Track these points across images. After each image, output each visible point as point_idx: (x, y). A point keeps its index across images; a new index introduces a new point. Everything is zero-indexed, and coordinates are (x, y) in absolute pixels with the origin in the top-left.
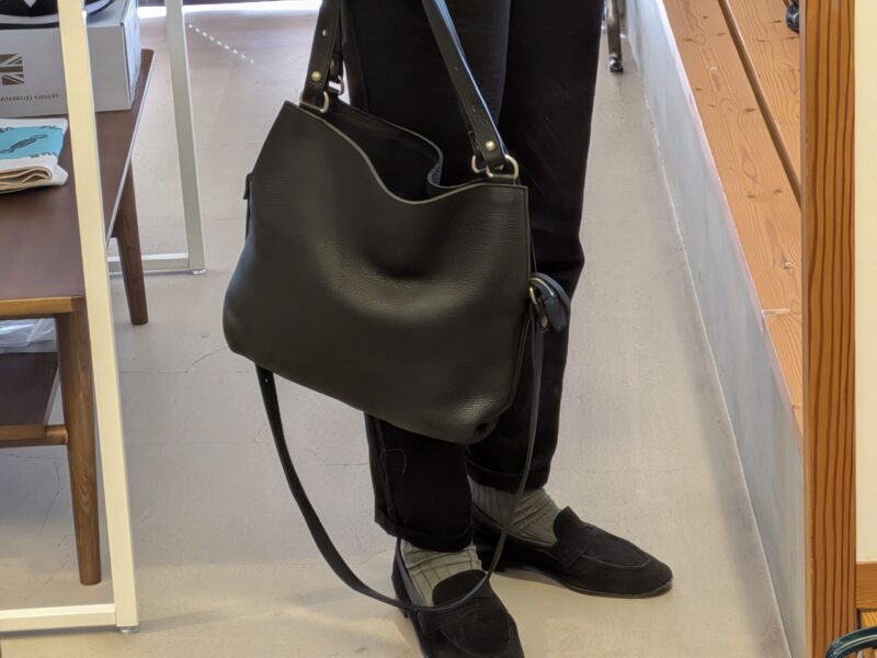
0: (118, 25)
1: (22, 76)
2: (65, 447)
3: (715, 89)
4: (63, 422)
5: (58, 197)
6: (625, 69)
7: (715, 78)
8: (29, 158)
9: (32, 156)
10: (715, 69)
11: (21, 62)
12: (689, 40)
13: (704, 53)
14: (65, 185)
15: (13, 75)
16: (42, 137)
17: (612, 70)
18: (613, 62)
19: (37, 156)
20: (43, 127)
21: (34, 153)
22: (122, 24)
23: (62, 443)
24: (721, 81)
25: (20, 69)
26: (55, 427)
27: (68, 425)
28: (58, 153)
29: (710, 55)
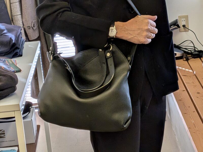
0: (31, 120)
1: (5, 135)
3: (194, 128)
7: (194, 125)
10: (194, 122)
11: (4, 132)
13: (190, 117)
20: (11, 150)
22: (32, 120)
24: (196, 125)
25: (4, 134)
29: (192, 117)
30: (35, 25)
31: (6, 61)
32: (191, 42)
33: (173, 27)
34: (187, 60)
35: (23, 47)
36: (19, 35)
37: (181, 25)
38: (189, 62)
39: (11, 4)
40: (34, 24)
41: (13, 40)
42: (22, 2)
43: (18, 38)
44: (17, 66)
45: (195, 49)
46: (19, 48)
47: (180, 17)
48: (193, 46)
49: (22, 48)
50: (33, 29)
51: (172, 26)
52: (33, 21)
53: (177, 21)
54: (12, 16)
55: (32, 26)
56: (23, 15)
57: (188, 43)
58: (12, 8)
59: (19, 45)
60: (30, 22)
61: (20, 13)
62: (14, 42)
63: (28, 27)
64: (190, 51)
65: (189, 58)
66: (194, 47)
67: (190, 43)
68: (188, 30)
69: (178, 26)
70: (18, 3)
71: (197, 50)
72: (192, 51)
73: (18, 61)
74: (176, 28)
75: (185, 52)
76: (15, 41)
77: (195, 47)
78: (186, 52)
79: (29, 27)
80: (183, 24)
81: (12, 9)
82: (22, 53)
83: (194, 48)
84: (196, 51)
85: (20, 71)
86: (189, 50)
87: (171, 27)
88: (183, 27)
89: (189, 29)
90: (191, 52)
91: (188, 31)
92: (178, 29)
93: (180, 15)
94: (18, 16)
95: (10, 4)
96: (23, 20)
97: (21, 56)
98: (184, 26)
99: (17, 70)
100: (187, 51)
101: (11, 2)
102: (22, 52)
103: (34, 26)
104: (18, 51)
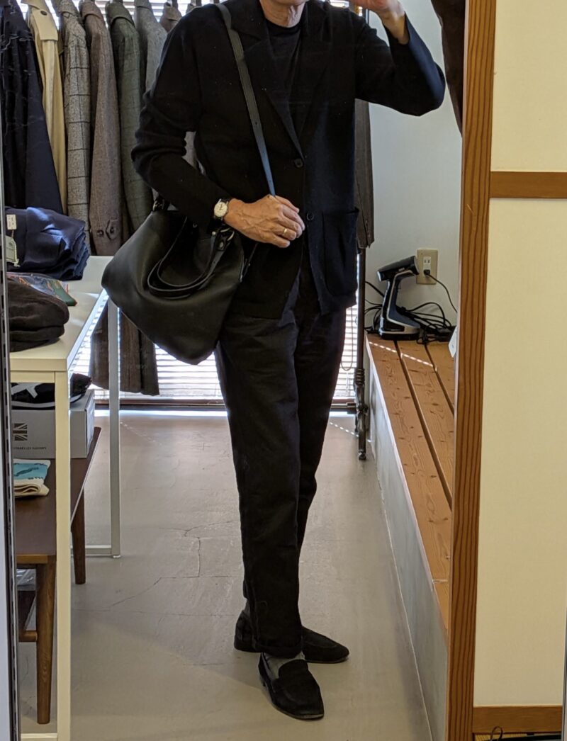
1: (26, 436)
2: (35, 643)
3: (415, 466)
4: (35, 629)
5: (43, 501)
6: (367, 458)
7: (415, 459)
8: (27, 480)
9: (29, 479)
10: (416, 454)
11: (26, 428)
12: (402, 439)
13: (410, 446)
14: (47, 495)
15: (21, 435)
16: (35, 469)
17: (360, 459)
18: (360, 454)
19: (32, 478)
20: (36, 464)
21: (31, 477)
22: (86, 410)
23: (33, 641)
24: (419, 461)
25: (26, 432)
26: (30, 632)
27: (38, 631)
28: (44, 478)
29: (413, 447)
30: (115, 229)
31: (48, 282)
32: (437, 307)
33: (404, 271)
34: (425, 343)
35: (85, 264)
36: (79, 238)
37: (421, 270)
38: (428, 347)
39: (69, 180)
40: (112, 228)
41: (65, 244)
42: (92, 179)
43: (75, 241)
44: (70, 294)
45: (444, 323)
46: (77, 262)
47: (421, 253)
48: (442, 316)
49: (83, 263)
50: (110, 239)
51: (402, 269)
52: (112, 221)
53: (413, 258)
54: (67, 205)
55: (108, 231)
56: (92, 206)
57: (431, 309)
58: (69, 188)
59: (78, 256)
60: (105, 223)
61: (84, 200)
62: (67, 247)
63: (99, 231)
64: (434, 325)
65: (430, 339)
66: (444, 318)
67: (436, 309)
68: (434, 281)
69: (415, 272)
70: (84, 179)
71: (448, 325)
72: (439, 327)
73: (71, 287)
74: (409, 275)
75: (423, 326)
76: (70, 247)
77: (446, 318)
78: (425, 326)
79: (101, 232)
80: (424, 269)
81: (69, 191)
82: (82, 273)
83: (442, 320)
84: (447, 327)
85: (74, 304)
86: (431, 324)
87: (400, 270)
88: (423, 275)
89: (438, 279)
90: (437, 328)
91: (435, 284)
92: (414, 277)
93: (420, 249)
94: (80, 207)
95: (67, 178)
96: (90, 215)
97: (80, 278)
98: (427, 272)
99: (68, 300)
100: (427, 324)
101: (70, 175)
102: (82, 271)
103: (112, 232)
104: (75, 267)
